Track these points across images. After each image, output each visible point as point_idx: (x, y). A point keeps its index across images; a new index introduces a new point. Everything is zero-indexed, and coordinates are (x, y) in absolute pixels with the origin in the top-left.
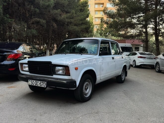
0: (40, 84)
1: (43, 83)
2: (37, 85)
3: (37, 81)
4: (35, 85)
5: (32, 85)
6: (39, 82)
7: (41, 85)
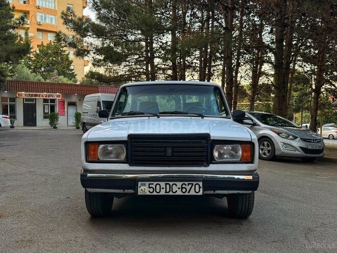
0: (182, 188)
1: (190, 186)
2: (171, 193)
3: (171, 183)
4: (166, 192)
5: (155, 193)
6: (179, 184)
7: (184, 190)
